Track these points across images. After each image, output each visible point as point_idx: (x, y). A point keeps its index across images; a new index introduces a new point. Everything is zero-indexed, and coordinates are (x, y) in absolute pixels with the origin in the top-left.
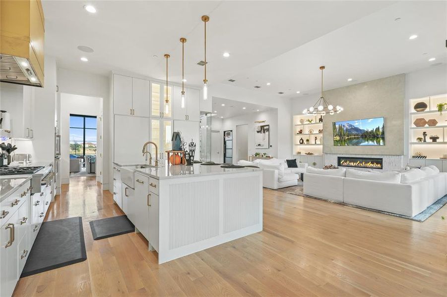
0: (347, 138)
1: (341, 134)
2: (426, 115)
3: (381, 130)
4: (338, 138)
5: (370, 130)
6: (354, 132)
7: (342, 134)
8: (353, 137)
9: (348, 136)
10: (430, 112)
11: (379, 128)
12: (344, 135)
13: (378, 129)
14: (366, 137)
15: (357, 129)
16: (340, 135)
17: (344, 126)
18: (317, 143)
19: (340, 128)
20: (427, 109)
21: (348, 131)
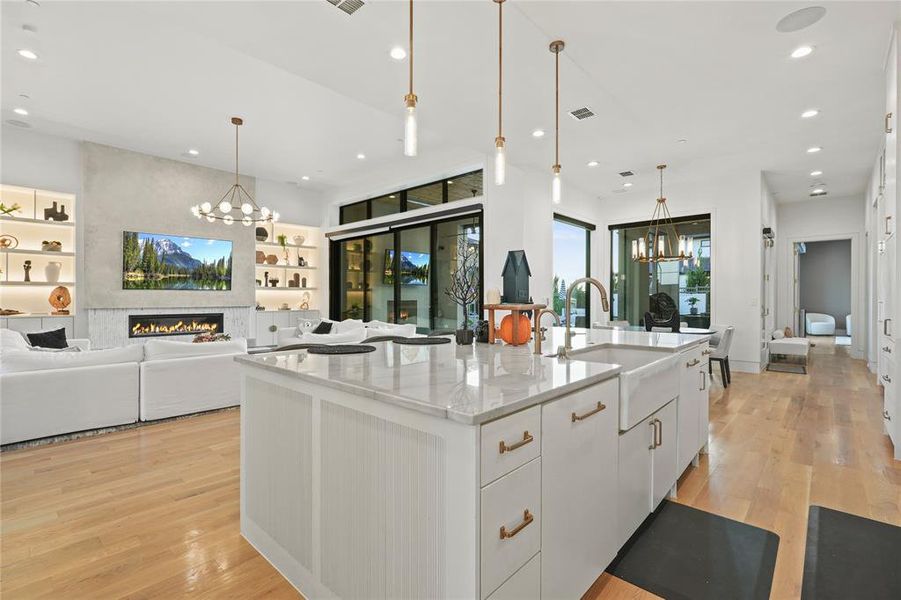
0: (162, 277)
1: (149, 267)
2: (265, 247)
3: (226, 265)
4: (139, 276)
5: (209, 264)
6: (180, 265)
7: (153, 265)
8: (177, 275)
9: (165, 274)
10: (270, 244)
11: (223, 260)
12: (156, 270)
13: (222, 262)
14: (200, 278)
15: (185, 258)
16: (146, 268)
17: (158, 244)
18: (32, 279)
19: (149, 249)
20: (268, 240)
21: (168, 260)
